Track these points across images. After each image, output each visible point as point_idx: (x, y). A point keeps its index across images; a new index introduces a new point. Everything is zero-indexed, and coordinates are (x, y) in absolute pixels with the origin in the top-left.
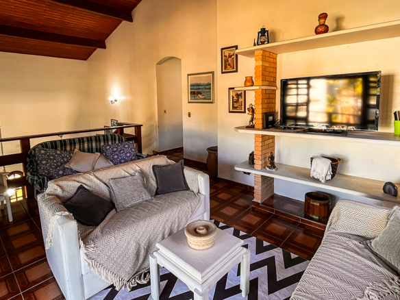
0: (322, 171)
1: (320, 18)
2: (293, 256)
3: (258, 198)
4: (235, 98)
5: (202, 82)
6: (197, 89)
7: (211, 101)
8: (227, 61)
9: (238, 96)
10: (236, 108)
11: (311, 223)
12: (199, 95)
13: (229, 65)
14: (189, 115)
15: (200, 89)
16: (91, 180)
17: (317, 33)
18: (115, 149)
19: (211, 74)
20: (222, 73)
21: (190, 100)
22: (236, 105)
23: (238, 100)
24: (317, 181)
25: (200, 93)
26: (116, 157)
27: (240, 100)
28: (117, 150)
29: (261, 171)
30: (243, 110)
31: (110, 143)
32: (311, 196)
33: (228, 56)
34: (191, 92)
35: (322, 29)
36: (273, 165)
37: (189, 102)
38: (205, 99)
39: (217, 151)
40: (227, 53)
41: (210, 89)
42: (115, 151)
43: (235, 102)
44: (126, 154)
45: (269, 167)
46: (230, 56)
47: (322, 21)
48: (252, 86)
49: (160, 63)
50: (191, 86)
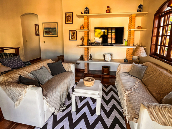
0: (109, 58)
1: (107, 8)
2: (106, 85)
3: (86, 72)
4: (72, 34)
5: (51, 27)
6: (48, 30)
7: (57, 36)
8: (68, 18)
9: (73, 33)
10: (73, 38)
11: (105, 76)
12: (50, 33)
13: (69, 20)
14: (44, 42)
15: (50, 30)
16: (24, 73)
17: (106, 12)
18: (9, 61)
19: (56, 24)
20: (66, 23)
21: (44, 35)
22: (72, 37)
23: (73, 35)
24: (107, 61)
25: (51, 32)
26: (11, 64)
27: (74, 35)
28: (11, 61)
29: (87, 61)
30: (76, 39)
31: (4, 58)
32: (104, 67)
33: (68, 16)
34: (45, 32)
35: (108, 11)
36: (91, 59)
37: (44, 36)
38: (53, 35)
39: (64, 57)
40: (68, 15)
41: (56, 30)
42: (10, 62)
43: (72, 36)
44: (17, 62)
45: (90, 60)
46: (69, 17)
47: (108, 9)
48: (84, 29)
49: (22, 16)
50: (45, 28)
